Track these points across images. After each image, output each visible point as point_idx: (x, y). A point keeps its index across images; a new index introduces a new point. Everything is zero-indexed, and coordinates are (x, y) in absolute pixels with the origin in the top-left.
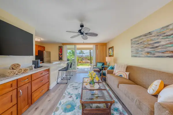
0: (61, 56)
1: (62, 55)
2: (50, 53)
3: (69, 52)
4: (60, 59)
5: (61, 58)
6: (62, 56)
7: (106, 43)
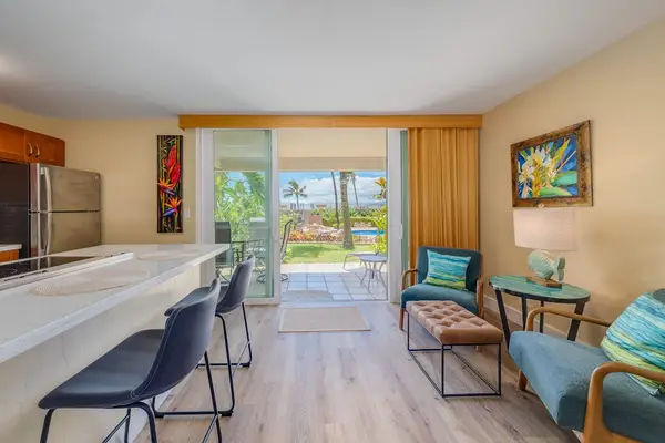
0: (175, 202)
1: (178, 193)
2: (95, 182)
3: (232, 185)
4: (170, 221)
5: (172, 216)
6: (179, 208)
7: (479, 117)
